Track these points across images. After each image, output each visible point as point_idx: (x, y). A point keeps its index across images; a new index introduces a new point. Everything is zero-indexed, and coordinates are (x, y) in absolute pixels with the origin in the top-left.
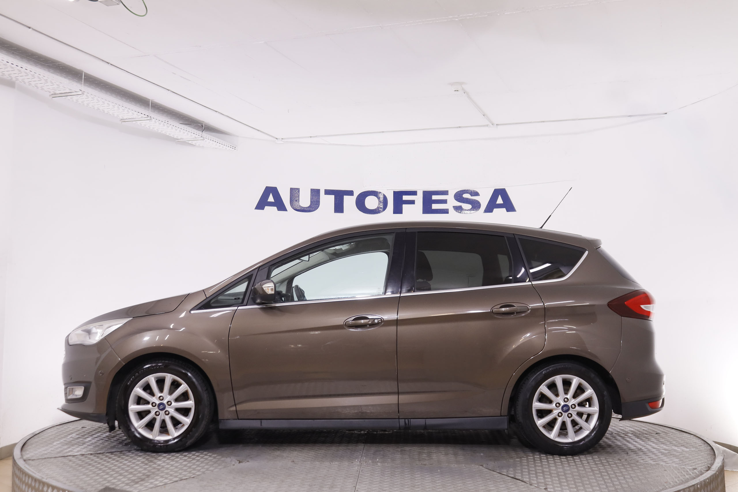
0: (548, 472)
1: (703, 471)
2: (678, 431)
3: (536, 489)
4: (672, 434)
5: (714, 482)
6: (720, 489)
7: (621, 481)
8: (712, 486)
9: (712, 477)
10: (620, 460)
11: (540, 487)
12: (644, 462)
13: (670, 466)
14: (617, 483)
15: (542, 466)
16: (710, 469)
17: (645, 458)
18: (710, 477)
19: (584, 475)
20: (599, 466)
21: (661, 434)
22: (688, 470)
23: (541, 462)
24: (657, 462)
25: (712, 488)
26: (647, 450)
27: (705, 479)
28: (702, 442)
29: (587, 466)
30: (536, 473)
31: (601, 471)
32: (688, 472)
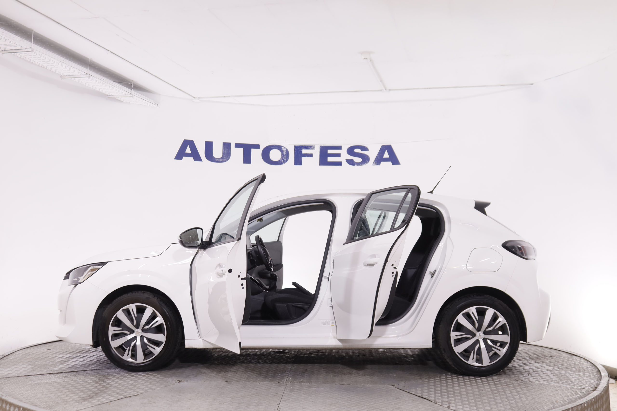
0: (452, 391)
1: (590, 391)
2: (570, 354)
3: (441, 407)
4: (564, 357)
5: (600, 401)
6: (605, 407)
7: (516, 400)
8: (597, 405)
9: (598, 397)
10: (517, 381)
11: (444, 406)
12: (538, 382)
13: (561, 386)
14: (513, 402)
15: (447, 386)
16: (597, 389)
17: (539, 379)
18: (596, 397)
19: (484, 394)
20: (497, 386)
21: (554, 357)
22: (577, 390)
23: (447, 382)
24: (549, 383)
25: (597, 407)
26: (541, 372)
27: (591, 398)
28: (591, 364)
29: (487, 386)
30: (442, 392)
31: (499, 390)
32: (577, 392)
